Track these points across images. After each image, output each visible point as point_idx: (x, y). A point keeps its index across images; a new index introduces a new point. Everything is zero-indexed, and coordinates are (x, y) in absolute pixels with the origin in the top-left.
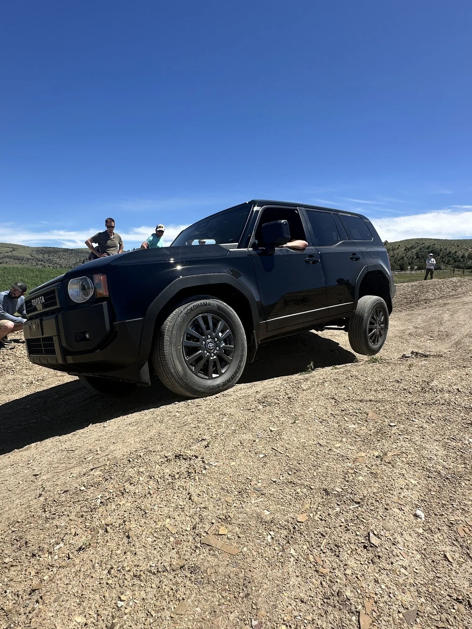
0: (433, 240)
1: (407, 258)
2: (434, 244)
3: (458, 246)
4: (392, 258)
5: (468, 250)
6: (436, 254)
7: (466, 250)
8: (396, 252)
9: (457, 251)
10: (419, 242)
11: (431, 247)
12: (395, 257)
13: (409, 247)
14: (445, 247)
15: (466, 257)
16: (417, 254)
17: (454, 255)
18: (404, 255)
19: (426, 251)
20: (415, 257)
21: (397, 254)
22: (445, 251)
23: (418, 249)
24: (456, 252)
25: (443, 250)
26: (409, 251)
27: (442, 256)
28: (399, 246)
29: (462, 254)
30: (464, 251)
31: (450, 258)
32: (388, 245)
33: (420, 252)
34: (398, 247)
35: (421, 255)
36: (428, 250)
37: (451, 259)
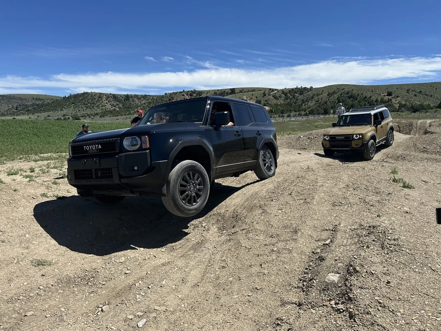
0: (351, 86)
1: (330, 102)
2: (352, 90)
3: (372, 91)
4: (317, 103)
5: (380, 95)
6: (354, 99)
7: (379, 95)
8: (320, 97)
9: (371, 95)
10: (340, 87)
11: (350, 92)
12: (319, 102)
13: (332, 92)
14: (362, 92)
15: (379, 101)
16: (338, 98)
17: (369, 99)
18: (327, 99)
19: (346, 96)
20: (337, 102)
21: (321, 99)
22: (362, 96)
23: (339, 94)
24: (371, 97)
25: (360, 95)
26: (331, 96)
27: (360, 100)
28: (323, 91)
29: (376, 98)
30: (377, 96)
31: (365, 102)
32: (313, 91)
33: (341, 97)
34: (322, 93)
35: (342, 99)
36: (348, 95)
37: (367, 103)
